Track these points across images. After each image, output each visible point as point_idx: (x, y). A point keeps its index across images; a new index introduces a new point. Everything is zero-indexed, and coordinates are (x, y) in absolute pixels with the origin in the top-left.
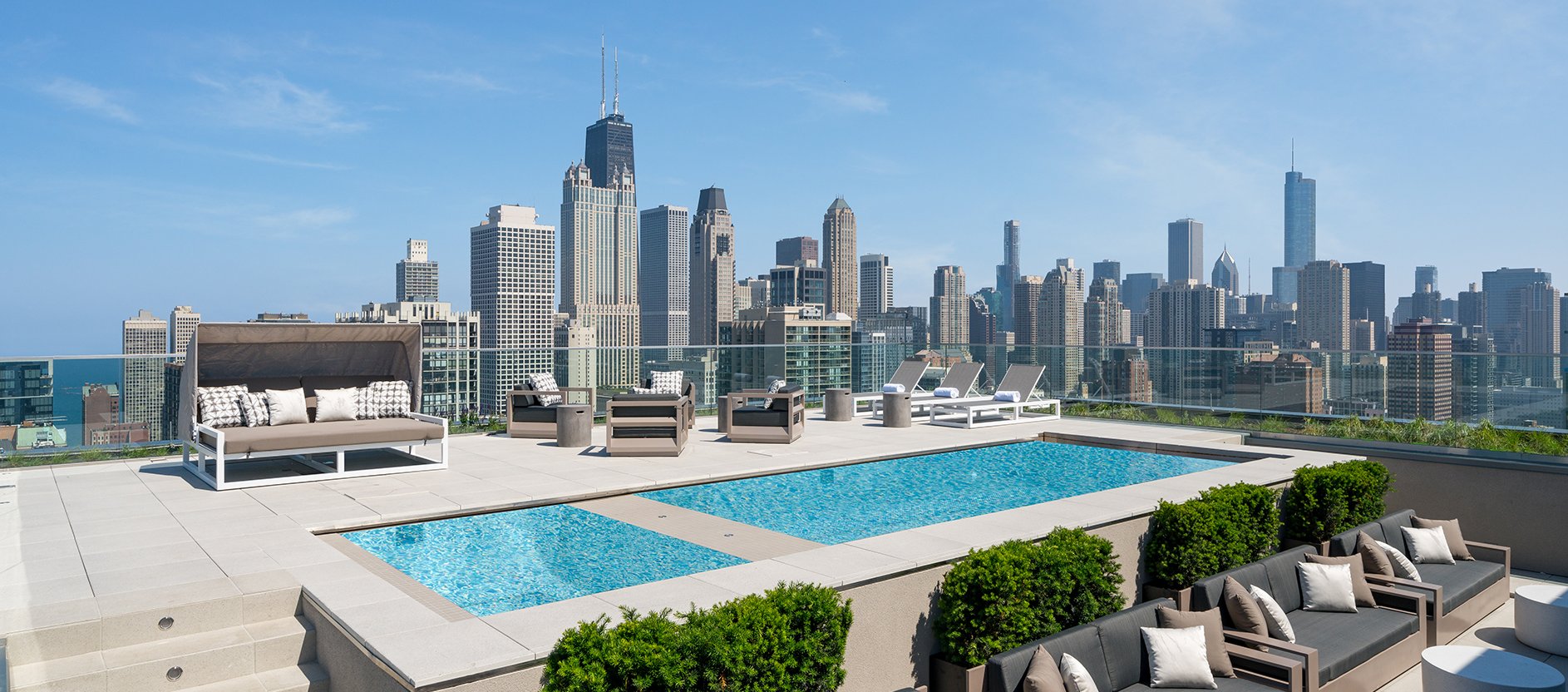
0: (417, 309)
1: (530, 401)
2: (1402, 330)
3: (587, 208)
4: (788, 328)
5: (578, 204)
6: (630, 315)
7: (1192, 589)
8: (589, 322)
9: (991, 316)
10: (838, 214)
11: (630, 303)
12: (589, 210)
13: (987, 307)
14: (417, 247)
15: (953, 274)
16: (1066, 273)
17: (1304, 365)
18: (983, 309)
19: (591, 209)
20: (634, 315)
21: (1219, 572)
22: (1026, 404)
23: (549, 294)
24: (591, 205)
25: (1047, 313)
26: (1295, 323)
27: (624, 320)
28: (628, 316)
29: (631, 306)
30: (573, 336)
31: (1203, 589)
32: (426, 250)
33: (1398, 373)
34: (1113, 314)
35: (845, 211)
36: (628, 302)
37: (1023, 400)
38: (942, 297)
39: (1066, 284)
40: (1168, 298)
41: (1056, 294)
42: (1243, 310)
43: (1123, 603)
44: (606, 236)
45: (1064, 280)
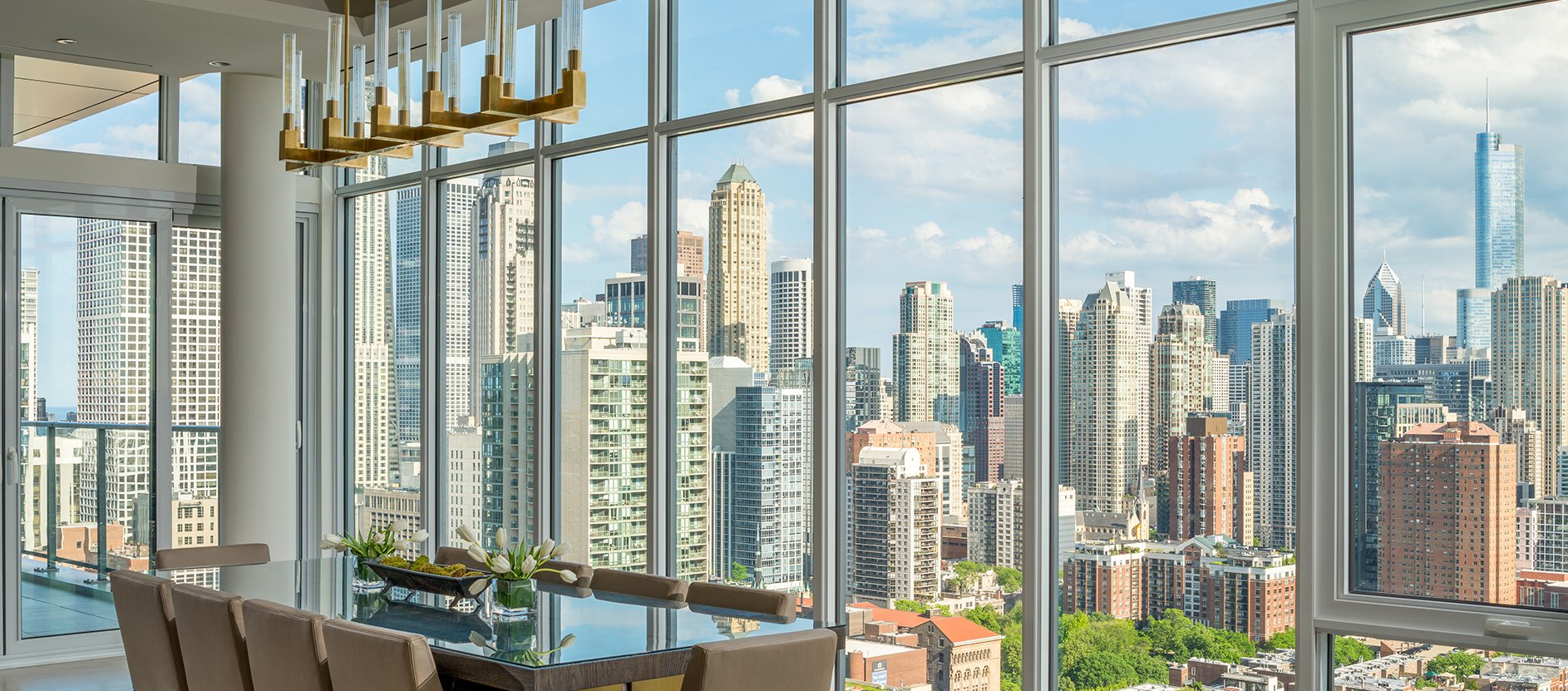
4: (595, 362)
6: (372, 361)
9: (996, 368)
10: (734, 191)
11: (372, 342)
13: (989, 352)
15: (933, 296)
16: (1118, 294)
17: (1487, 438)
18: (983, 355)
20: (380, 362)
25: (1087, 360)
26: (1489, 379)
27: (361, 370)
28: (368, 364)
29: (374, 347)
34: (1196, 363)
35: (747, 186)
36: (368, 340)
38: (913, 334)
39: (1117, 311)
40: (1283, 336)
41: (1101, 328)
42: (1409, 358)
45: (1114, 304)
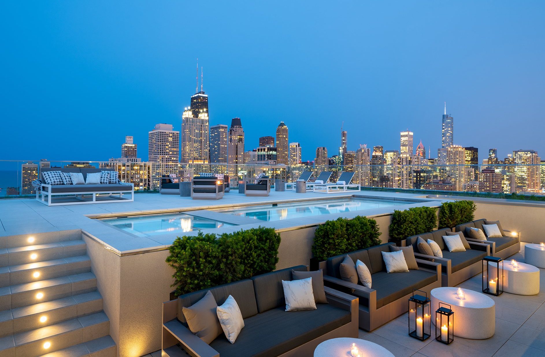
0: (129, 160)
1: (168, 181)
2: (484, 172)
3: (191, 125)
5: (188, 124)
7: (406, 240)
8: (191, 166)
10: (281, 128)
11: (206, 159)
12: (192, 126)
14: (129, 138)
15: (323, 150)
18: (334, 163)
19: (193, 125)
21: (415, 235)
22: (348, 185)
23: (177, 156)
24: (193, 124)
30: (186, 171)
31: (410, 240)
32: (133, 140)
33: (483, 187)
35: (284, 126)
37: (347, 184)
38: (319, 158)
39: (363, 154)
40: (400, 160)
41: (360, 157)
43: (381, 242)
44: (198, 135)
45: (363, 152)
